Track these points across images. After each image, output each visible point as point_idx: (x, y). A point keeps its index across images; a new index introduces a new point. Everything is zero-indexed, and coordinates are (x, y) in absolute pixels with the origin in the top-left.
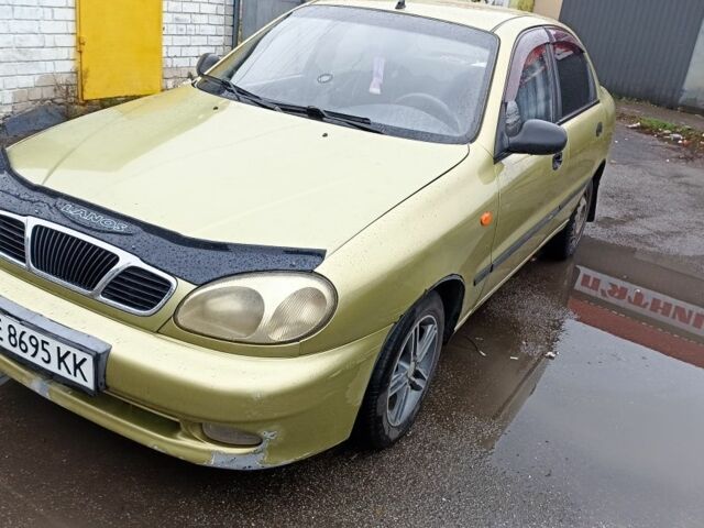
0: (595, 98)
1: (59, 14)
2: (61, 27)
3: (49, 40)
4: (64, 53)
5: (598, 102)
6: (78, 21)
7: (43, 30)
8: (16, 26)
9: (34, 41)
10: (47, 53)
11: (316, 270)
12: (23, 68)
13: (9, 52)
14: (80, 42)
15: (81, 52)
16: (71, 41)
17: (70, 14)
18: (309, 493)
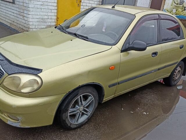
0: (183, 37)
1: (53, 11)
2: (53, 14)
3: (50, 17)
4: (53, 21)
5: (184, 38)
6: (57, 13)
7: (48, 15)
8: (42, 13)
9: (46, 17)
10: (49, 20)
11: (38, 75)
12: (43, 24)
13: (40, 20)
14: (58, 18)
15: (58, 20)
16: (55, 18)
17: (56, 11)
18: (42, 138)
